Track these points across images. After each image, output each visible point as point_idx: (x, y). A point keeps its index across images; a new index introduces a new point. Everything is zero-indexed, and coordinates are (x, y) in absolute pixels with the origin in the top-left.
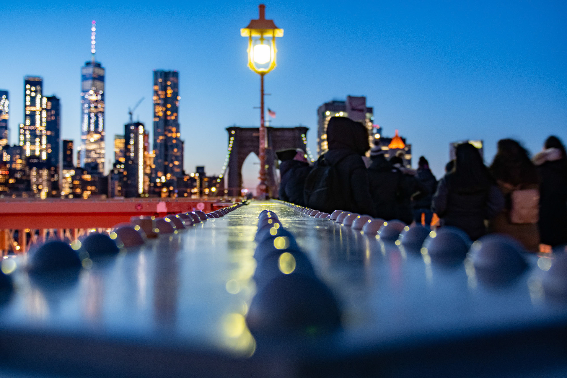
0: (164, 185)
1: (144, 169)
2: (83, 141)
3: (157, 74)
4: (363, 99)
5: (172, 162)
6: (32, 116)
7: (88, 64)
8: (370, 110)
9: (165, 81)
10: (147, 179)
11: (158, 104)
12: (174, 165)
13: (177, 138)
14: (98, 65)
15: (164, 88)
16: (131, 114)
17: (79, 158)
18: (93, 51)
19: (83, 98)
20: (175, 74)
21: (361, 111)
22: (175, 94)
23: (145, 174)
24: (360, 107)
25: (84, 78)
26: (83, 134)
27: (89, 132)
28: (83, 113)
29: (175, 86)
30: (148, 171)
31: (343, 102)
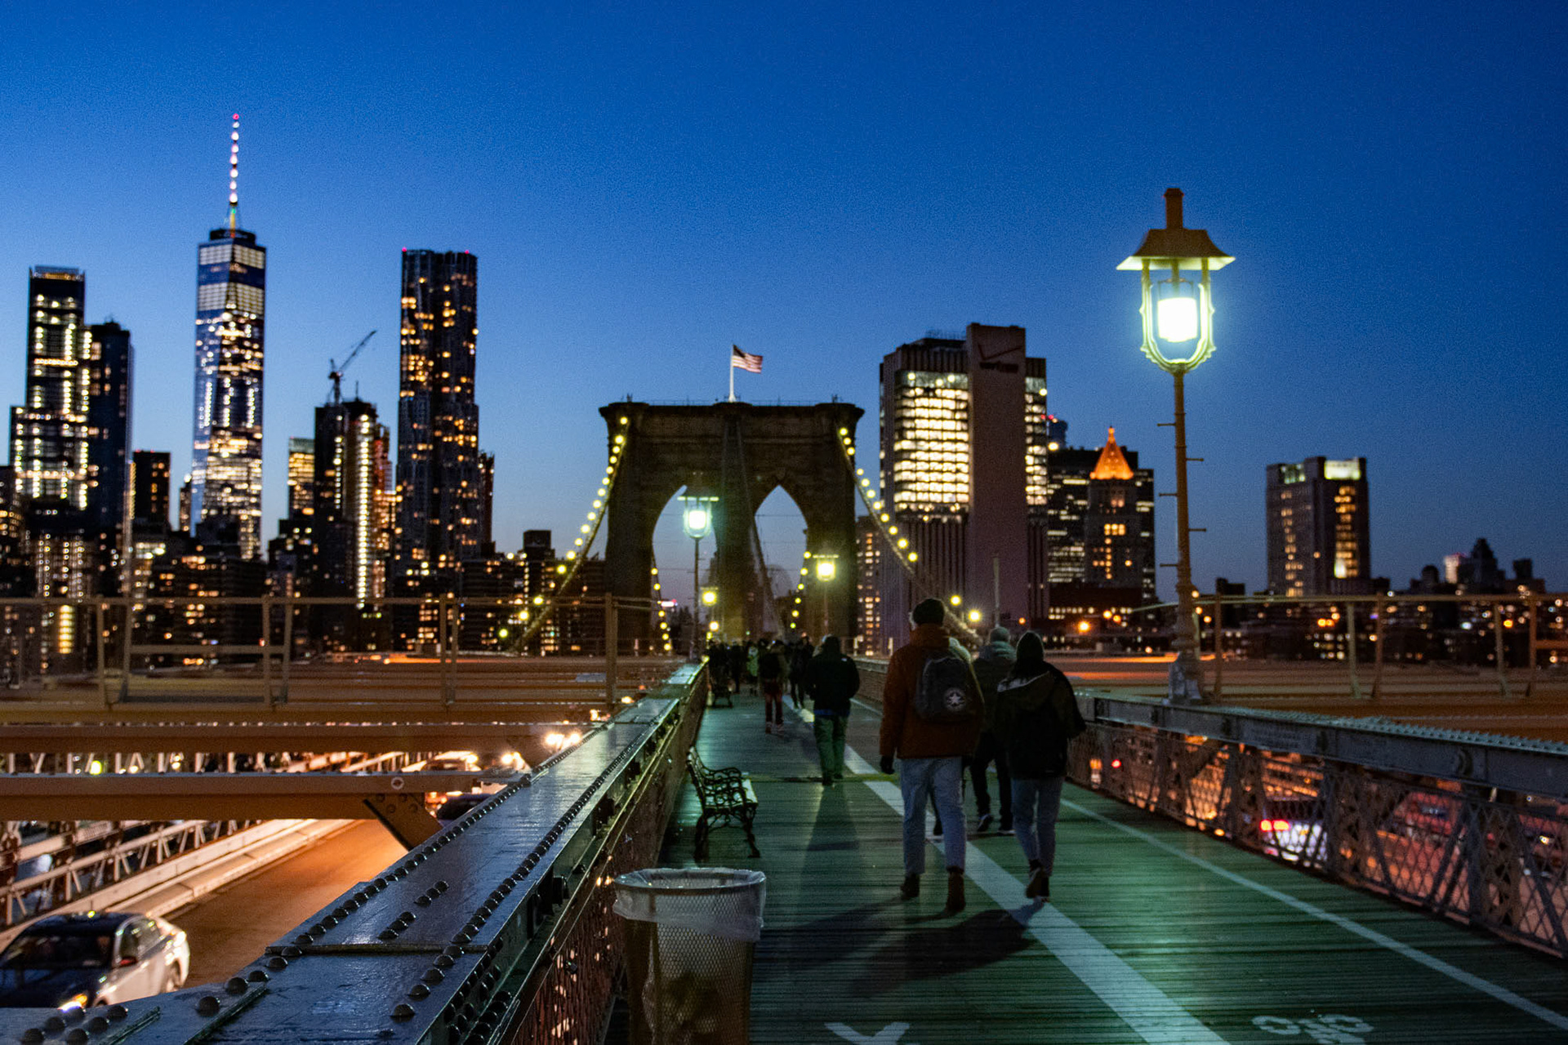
0: (427, 585)
1: (372, 538)
2: (199, 455)
3: (412, 262)
4: (1017, 334)
5: (454, 519)
6: (50, 382)
7: (217, 235)
8: (1038, 368)
9: (438, 283)
10: (379, 567)
11: (415, 350)
12: (460, 528)
13: (468, 450)
14: (247, 239)
15: (433, 304)
16: (334, 376)
17: (185, 506)
18: (234, 198)
19: (201, 333)
20: (467, 263)
21: (1012, 368)
22: (467, 321)
23: (374, 552)
24: (1007, 359)
25: (207, 275)
26: (199, 436)
27: (215, 430)
28: (200, 377)
29: (467, 297)
30: (384, 543)
31: (957, 344)
